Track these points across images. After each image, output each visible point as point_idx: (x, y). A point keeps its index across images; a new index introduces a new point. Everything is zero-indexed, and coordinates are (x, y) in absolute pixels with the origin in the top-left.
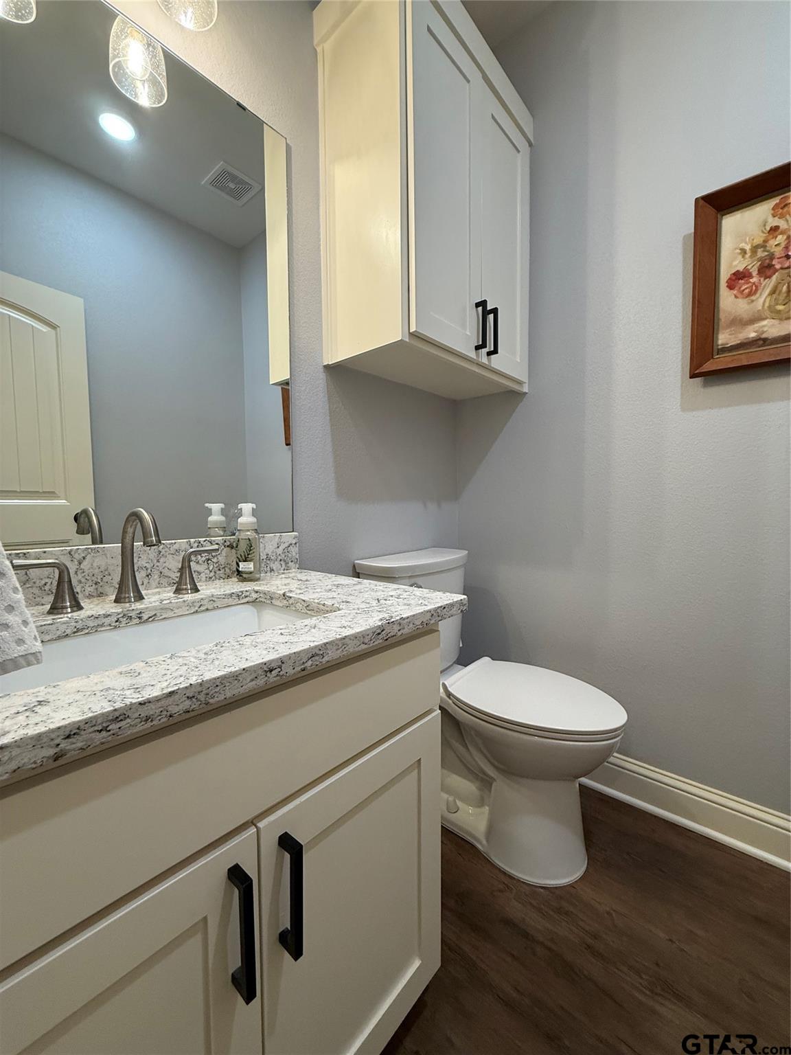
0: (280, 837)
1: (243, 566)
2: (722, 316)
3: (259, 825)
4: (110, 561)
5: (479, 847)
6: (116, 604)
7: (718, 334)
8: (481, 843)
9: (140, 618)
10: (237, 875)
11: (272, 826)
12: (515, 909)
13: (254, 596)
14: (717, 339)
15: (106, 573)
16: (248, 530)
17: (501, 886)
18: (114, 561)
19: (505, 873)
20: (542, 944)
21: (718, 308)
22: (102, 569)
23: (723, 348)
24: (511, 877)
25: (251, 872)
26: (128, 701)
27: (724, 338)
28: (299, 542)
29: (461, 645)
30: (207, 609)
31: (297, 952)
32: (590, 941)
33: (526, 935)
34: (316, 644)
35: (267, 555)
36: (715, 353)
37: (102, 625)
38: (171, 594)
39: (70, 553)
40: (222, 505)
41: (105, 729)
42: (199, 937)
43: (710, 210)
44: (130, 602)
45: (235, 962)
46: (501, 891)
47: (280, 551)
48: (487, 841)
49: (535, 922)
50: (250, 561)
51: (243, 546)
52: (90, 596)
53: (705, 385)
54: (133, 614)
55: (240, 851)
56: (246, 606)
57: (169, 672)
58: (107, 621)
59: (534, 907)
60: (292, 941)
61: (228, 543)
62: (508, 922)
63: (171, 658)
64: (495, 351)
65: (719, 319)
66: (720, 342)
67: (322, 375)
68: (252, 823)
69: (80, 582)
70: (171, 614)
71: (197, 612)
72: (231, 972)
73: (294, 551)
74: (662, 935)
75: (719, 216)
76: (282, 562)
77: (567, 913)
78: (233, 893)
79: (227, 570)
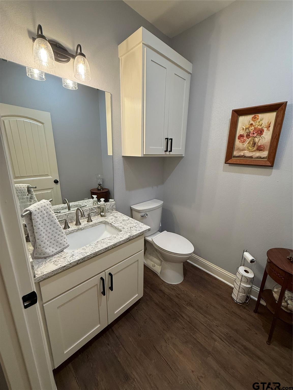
0: (109, 273)
1: (102, 213)
2: (236, 147)
3: (106, 271)
4: (73, 215)
5: (158, 275)
6: (76, 226)
7: (234, 151)
8: (159, 274)
9: (81, 229)
10: (102, 278)
11: (107, 272)
12: (163, 288)
13: (105, 222)
14: (233, 153)
15: (73, 217)
16: (103, 206)
17: (161, 283)
18: (74, 215)
19: (163, 281)
20: (167, 295)
21: (235, 144)
22: (72, 217)
23: (235, 156)
24: (164, 282)
25: (104, 278)
26: (85, 256)
27: (235, 153)
28: (115, 204)
29: (161, 226)
30: (94, 226)
31: (112, 290)
32: (177, 295)
33: (164, 293)
34: (115, 243)
35: (108, 208)
36: (232, 157)
37: (74, 232)
38: (86, 222)
39: (65, 214)
40: (96, 196)
41: (83, 260)
42: (96, 286)
43: (236, 114)
44: (78, 225)
45: (102, 291)
46: (161, 284)
47: (111, 207)
48: (160, 274)
49: (167, 291)
50: (104, 212)
51: (102, 209)
52: (70, 223)
53: (229, 166)
54: (80, 229)
55: (102, 275)
56: (103, 224)
57: (90, 249)
58: (75, 231)
59: (167, 288)
60: (111, 288)
61: (98, 207)
62: (161, 290)
63: (90, 246)
64: (171, 151)
65: (235, 148)
66: (234, 154)
67: (122, 159)
68: (104, 271)
69: (68, 220)
70: (87, 228)
71: (92, 227)
72: (101, 292)
73: (114, 207)
74: (194, 295)
75: (238, 116)
76: (111, 210)
77: (174, 290)
78: (101, 281)
79: (98, 213)
